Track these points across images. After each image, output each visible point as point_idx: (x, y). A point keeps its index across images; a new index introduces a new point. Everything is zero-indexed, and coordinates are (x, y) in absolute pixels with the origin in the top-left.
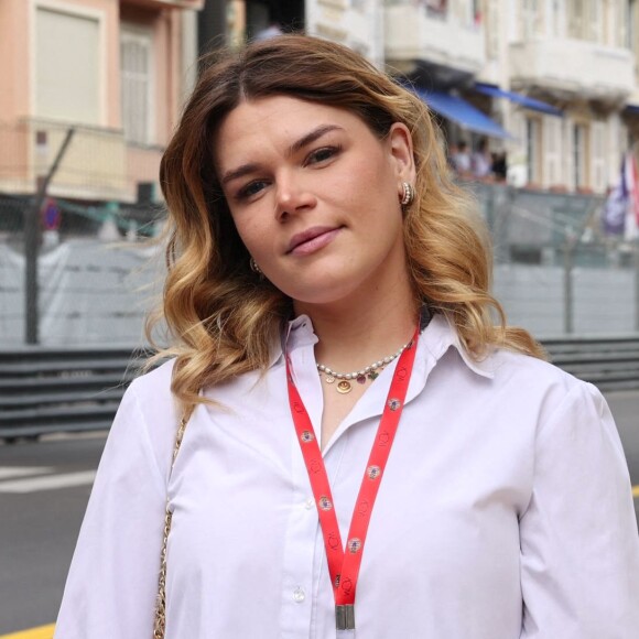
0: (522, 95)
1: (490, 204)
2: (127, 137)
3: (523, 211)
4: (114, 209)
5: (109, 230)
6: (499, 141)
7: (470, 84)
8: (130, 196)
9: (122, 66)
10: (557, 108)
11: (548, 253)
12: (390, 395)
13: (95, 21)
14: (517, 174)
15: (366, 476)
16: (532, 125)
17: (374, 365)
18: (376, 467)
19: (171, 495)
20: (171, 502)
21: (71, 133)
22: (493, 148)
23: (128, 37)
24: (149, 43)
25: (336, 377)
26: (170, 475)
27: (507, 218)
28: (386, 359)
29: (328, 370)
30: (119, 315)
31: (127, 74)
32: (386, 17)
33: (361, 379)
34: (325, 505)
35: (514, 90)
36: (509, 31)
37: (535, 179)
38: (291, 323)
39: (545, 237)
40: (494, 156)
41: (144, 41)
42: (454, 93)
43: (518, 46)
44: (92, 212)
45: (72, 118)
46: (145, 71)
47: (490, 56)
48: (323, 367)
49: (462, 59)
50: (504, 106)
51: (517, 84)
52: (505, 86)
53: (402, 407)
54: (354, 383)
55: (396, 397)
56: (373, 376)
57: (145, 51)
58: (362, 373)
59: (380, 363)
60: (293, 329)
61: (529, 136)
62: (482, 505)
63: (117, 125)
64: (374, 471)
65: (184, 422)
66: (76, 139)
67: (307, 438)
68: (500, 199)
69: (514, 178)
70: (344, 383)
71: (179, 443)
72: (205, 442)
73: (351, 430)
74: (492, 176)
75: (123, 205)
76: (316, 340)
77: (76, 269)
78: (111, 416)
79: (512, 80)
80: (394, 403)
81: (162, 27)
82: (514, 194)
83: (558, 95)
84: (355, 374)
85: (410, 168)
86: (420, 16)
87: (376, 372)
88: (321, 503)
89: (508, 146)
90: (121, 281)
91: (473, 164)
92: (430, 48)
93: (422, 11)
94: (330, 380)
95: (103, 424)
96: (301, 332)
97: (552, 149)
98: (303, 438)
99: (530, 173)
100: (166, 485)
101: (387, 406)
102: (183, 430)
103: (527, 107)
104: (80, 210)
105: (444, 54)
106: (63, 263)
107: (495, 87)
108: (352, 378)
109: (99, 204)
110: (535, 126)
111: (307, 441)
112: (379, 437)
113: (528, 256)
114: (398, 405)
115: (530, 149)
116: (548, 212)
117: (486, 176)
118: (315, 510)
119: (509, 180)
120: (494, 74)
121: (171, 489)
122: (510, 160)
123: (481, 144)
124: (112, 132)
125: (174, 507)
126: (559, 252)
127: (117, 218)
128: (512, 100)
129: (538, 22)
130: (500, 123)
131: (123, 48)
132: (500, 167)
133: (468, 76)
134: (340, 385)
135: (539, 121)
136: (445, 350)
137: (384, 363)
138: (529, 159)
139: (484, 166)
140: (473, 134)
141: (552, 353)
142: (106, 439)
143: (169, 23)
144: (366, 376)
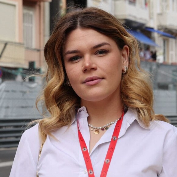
0: (162, 31)
1: (151, 69)
2: (25, 46)
3: (162, 71)
4: (21, 71)
5: (19, 78)
6: (154, 47)
7: (144, 27)
8: (26, 66)
9: (24, 21)
10: (173, 36)
11: (171, 86)
12: (113, 135)
13: (14, 6)
14: (160, 58)
15: (105, 162)
16: (165, 42)
17: (107, 125)
18: (108, 160)
19: (38, 170)
20: (38, 172)
21: (6, 44)
22: (152, 49)
23: (26, 11)
24: (33, 13)
25: (94, 128)
26: (38, 163)
27: (156, 74)
28: (112, 123)
29: (91, 126)
30: (23, 107)
31: (26, 24)
32: (115, 5)
33: (103, 129)
34: (91, 172)
35: (159, 29)
36: (157, 9)
37: (166, 60)
38: (79, 109)
39: (170, 80)
40: (152, 52)
41: (31, 13)
42: (138, 31)
43: (160, 14)
44: (13, 72)
45: (6, 39)
46: (32, 23)
47: (151, 18)
48: (90, 125)
49: (141, 19)
50: (155, 35)
51: (160, 27)
52: (156, 28)
53: (117, 139)
54: (100, 131)
55: (115, 136)
56: (107, 128)
57: (31, 16)
58: (103, 127)
59: (109, 124)
60: (80, 111)
61: (164, 46)
62: (145, 171)
63: (22, 42)
64: (107, 161)
65: (42, 144)
66: (8, 46)
67: (85, 150)
68: (154, 67)
69: (159, 60)
70: (97, 130)
71: (41, 152)
72: (49, 151)
73: (100, 146)
74: (152, 59)
75: (24, 69)
76: (88, 115)
77: (8, 91)
78: (18, 142)
79: (158, 26)
80: (115, 138)
81: (37, 7)
82: (159, 65)
83: (174, 31)
84: (100, 128)
85: (127, 62)
86: (127, 4)
87: (108, 127)
88: (89, 172)
89: (157, 49)
90: (23, 95)
91: (145, 55)
92: (130, 15)
93: (127, 2)
94: (92, 129)
95: (15, 145)
96: (82, 113)
97: (172, 50)
98: (83, 150)
99: (164, 58)
100: (37, 167)
101: (112, 139)
102: (42, 147)
103: (163, 35)
104: (9, 71)
105: (135, 17)
106: (3, 89)
107: (152, 29)
108: (100, 129)
109: (16, 69)
110: (166, 42)
111: (85, 151)
112: (109, 149)
113: (164, 87)
114: (116, 139)
115: (164, 50)
116: (171, 72)
117: (149, 59)
118: (87, 174)
119: (157, 61)
120: (152, 24)
121: (38, 168)
122: (158, 54)
123: (147, 48)
124: (20, 44)
125: (39, 174)
126: (175, 86)
127: (22, 73)
128: (158, 33)
129: (167, 6)
130: (154, 41)
131: (24, 15)
132: (154, 56)
133: (143, 25)
134: (95, 131)
135: (168, 40)
136: (133, 121)
137: (111, 124)
138: (164, 53)
139: (148, 56)
140: (145, 45)
141: (172, 120)
142: (16, 150)
143: (40, 6)
144: (105, 128)
